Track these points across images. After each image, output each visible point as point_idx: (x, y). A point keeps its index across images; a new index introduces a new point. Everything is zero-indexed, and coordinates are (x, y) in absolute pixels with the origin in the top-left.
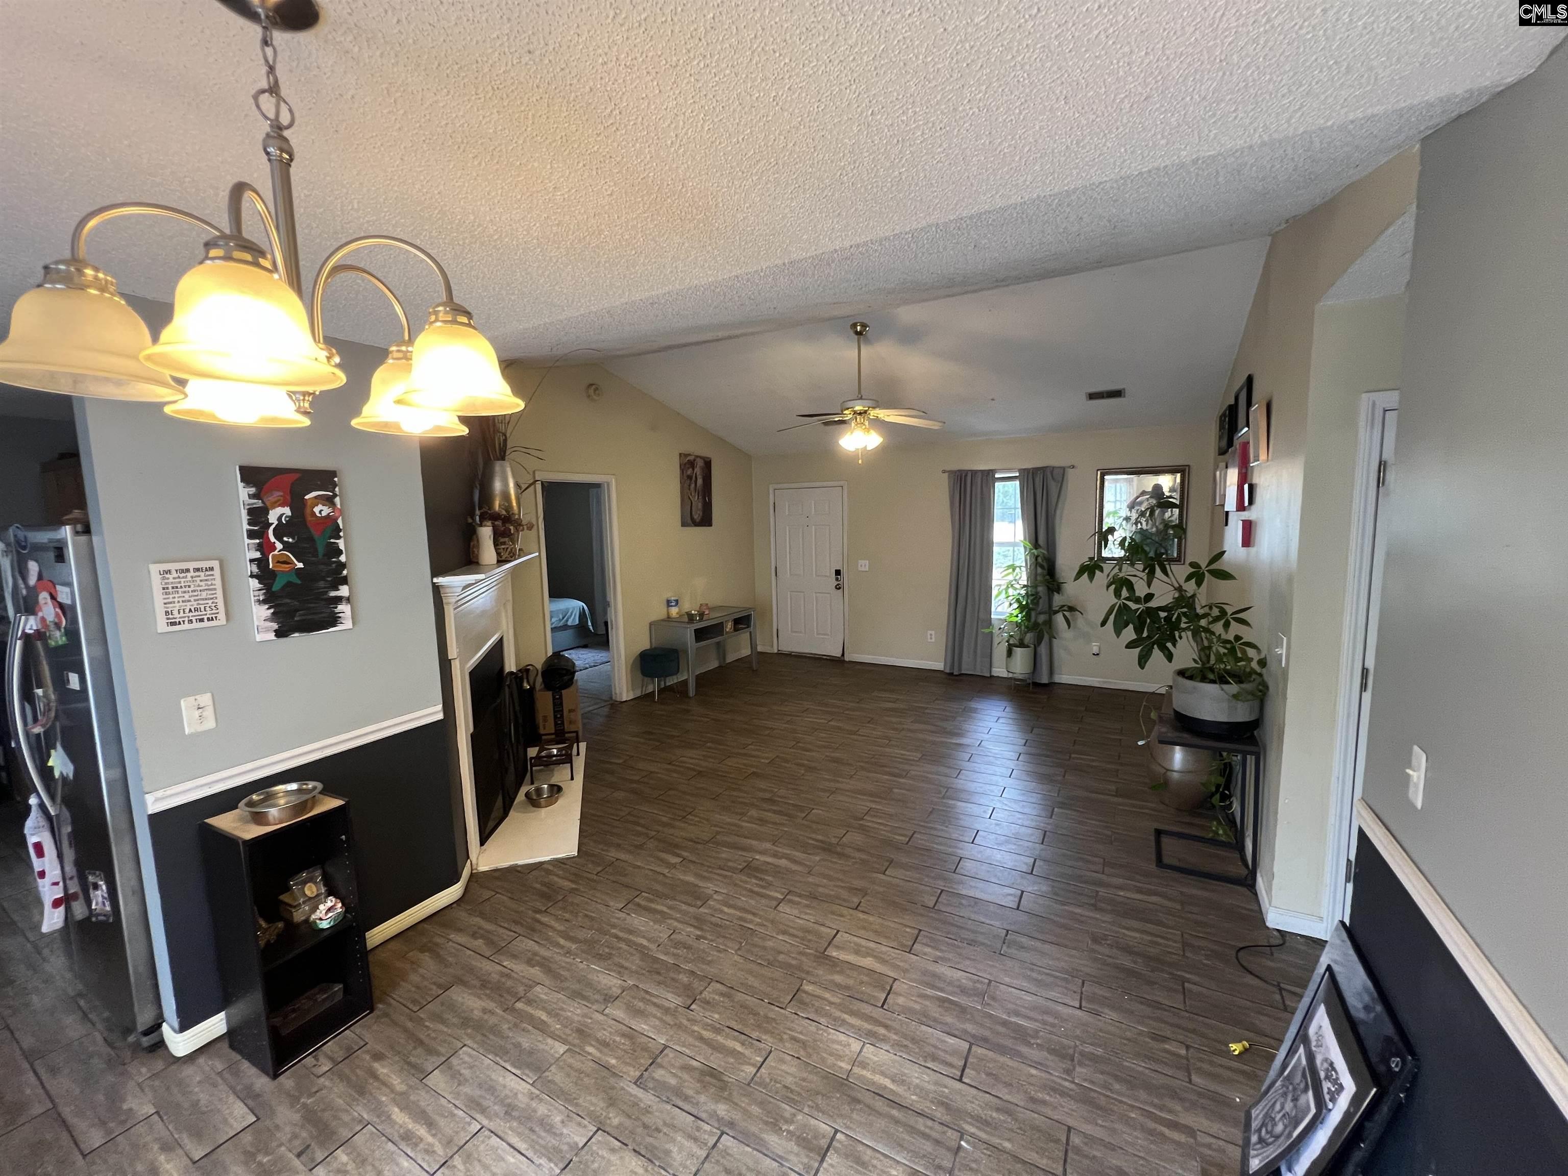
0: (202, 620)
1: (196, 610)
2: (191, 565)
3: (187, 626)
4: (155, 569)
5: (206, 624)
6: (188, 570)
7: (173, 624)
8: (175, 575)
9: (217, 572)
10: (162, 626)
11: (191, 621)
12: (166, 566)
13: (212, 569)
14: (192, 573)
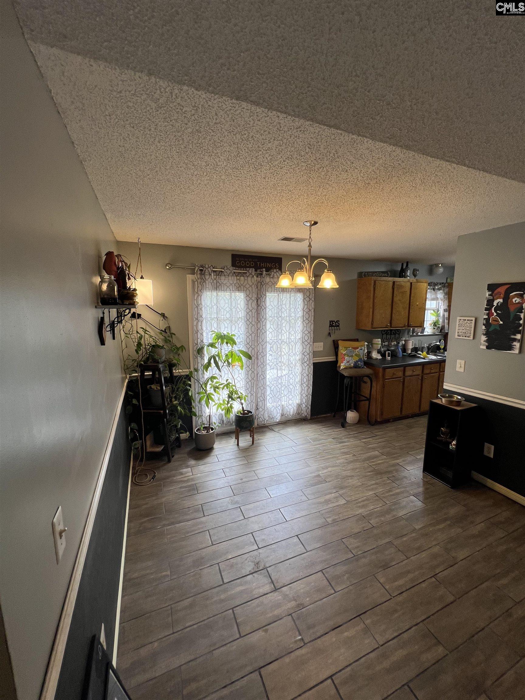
0: (466, 337)
1: (465, 333)
2: (467, 318)
3: (461, 337)
4: (458, 318)
5: (467, 338)
6: (465, 320)
7: (459, 336)
8: (462, 321)
9: (473, 322)
10: (456, 337)
11: (463, 336)
12: (461, 318)
13: (472, 320)
14: (466, 321)
